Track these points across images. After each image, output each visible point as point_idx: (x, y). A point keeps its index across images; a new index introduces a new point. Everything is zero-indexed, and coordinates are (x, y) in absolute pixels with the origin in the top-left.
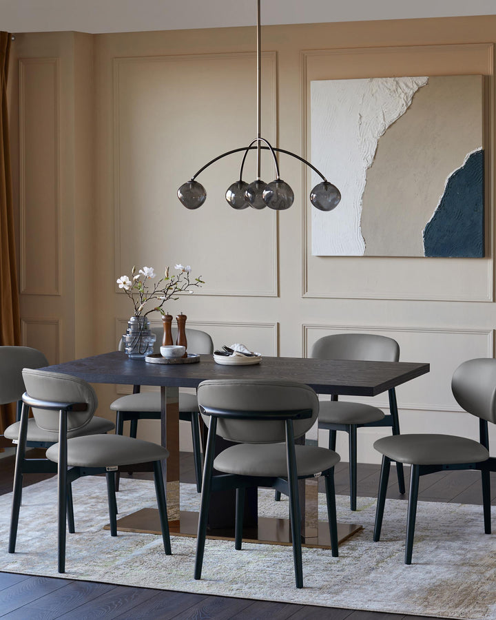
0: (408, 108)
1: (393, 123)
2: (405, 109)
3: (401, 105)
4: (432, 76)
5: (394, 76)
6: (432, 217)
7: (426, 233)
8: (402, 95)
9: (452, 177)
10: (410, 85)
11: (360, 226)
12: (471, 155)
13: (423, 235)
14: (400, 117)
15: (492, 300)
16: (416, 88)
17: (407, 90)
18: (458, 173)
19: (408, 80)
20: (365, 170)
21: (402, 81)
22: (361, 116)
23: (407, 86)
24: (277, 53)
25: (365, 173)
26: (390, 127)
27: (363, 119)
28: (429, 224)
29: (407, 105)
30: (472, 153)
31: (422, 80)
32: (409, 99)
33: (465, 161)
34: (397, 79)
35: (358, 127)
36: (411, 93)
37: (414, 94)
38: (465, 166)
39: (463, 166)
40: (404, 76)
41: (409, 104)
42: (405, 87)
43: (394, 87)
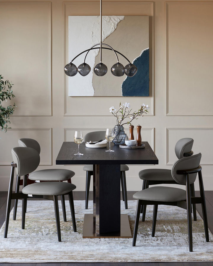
0: (115, 30)
1: (108, 36)
2: (114, 30)
3: (112, 28)
4: (126, 15)
5: (109, 15)
6: (126, 78)
7: (123, 86)
8: (113, 24)
9: (135, 61)
10: (116, 19)
11: (92, 82)
12: (144, 51)
13: (122, 87)
14: (111, 34)
15: (153, 115)
16: (119, 21)
17: (114, 22)
18: (138, 59)
19: (115, 17)
20: (94, 57)
21: (112, 17)
22: (93, 33)
23: (115, 20)
24: (51, 3)
25: (94, 58)
26: (106, 38)
27: (94, 34)
28: (124, 82)
29: (115, 28)
30: (144, 50)
31: (122, 18)
32: (116, 26)
33: (141, 54)
34: (110, 16)
35: (91, 37)
36: (117, 23)
37: (118, 23)
38: (141, 56)
39: (140, 56)
40: (113, 15)
41: (116, 28)
42: (114, 21)
43: (109, 20)
